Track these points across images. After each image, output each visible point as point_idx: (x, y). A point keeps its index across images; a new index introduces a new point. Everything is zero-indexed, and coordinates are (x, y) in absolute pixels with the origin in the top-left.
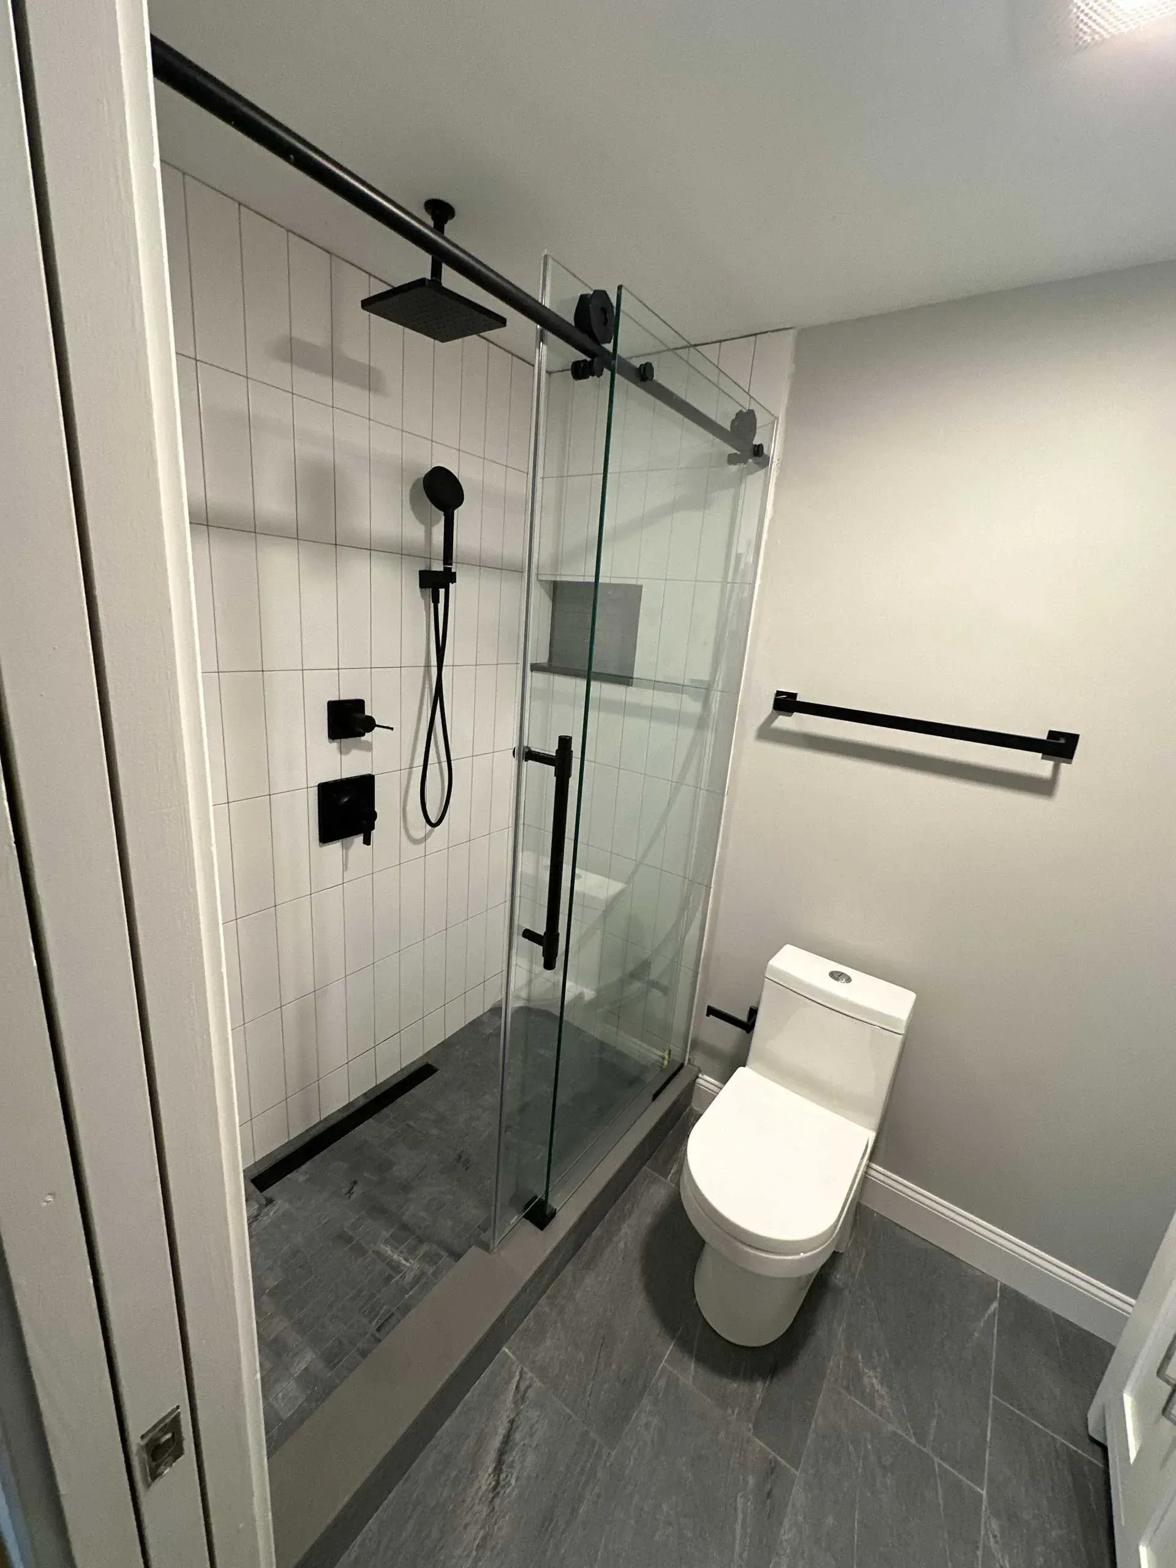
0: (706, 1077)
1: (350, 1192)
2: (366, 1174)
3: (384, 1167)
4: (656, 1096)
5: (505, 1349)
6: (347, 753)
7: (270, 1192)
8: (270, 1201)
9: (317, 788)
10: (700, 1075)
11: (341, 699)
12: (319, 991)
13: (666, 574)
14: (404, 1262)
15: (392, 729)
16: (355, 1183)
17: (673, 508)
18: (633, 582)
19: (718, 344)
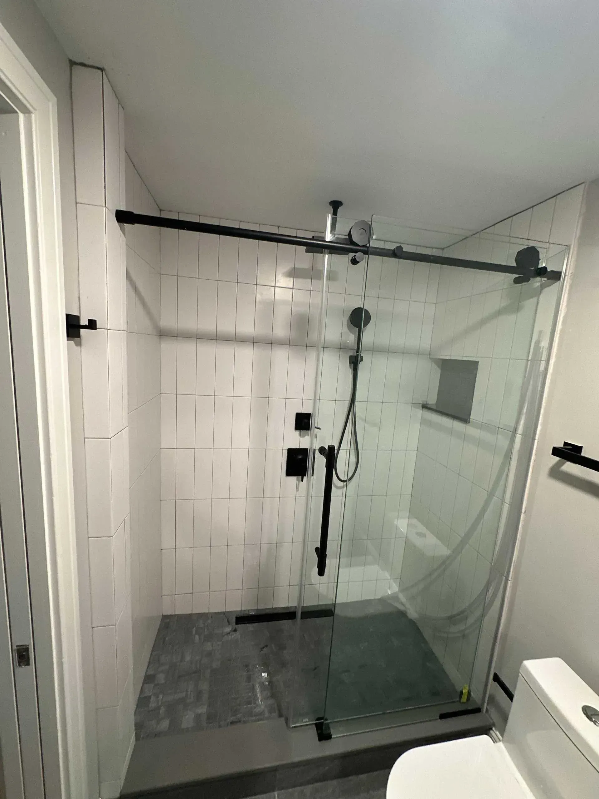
0: (498, 733)
1: (262, 649)
2: (273, 645)
3: (282, 648)
4: (443, 716)
5: (276, 794)
6: (304, 437)
7: (240, 626)
8: (235, 630)
9: (287, 450)
10: (494, 729)
11: (303, 412)
12: (279, 544)
13: (493, 355)
14: (260, 701)
15: (320, 429)
16: (266, 646)
17: (500, 313)
18: (474, 359)
19: (531, 209)
